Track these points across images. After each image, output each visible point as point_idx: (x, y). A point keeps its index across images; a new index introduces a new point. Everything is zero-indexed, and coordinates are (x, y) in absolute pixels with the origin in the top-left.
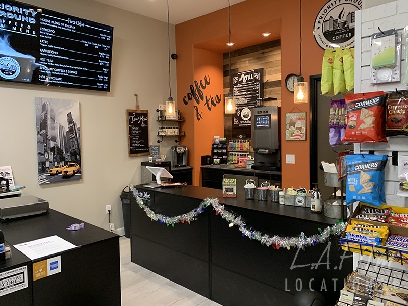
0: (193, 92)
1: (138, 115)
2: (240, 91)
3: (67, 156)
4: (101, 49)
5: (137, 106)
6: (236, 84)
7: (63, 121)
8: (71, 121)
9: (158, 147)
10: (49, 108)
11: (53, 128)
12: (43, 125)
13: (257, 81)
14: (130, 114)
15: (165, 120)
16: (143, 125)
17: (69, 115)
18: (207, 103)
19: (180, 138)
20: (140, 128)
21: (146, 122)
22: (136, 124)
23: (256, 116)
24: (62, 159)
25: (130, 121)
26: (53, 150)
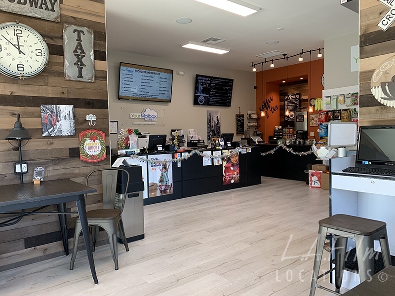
0: (265, 105)
1: (240, 116)
2: (288, 103)
3: (216, 133)
4: (229, 89)
5: (240, 113)
6: (286, 100)
7: (215, 119)
8: (218, 120)
9: (249, 131)
10: (211, 114)
11: (213, 122)
12: (209, 121)
13: (297, 99)
14: (237, 116)
15: (252, 119)
16: (242, 121)
17: (217, 117)
18: (271, 110)
19: (258, 127)
20: (241, 122)
21: (243, 120)
22: (239, 121)
23: (297, 116)
24: (215, 135)
25: (237, 119)
26: (212, 131)
